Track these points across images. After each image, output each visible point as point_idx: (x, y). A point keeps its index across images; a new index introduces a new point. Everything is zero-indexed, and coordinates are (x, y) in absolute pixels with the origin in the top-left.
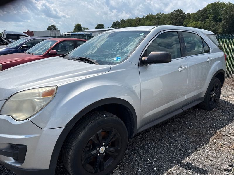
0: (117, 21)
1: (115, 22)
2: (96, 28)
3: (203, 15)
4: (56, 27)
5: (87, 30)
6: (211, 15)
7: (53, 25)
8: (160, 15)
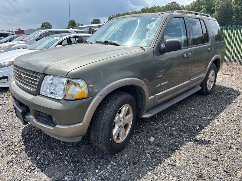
0: (113, 15)
1: (111, 17)
2: (92, 23)
3: (197, 7)
4: (49, 24)
5: (81, 25)
6: (204, 7)
7: (47, 22)
8: (155, 8)
